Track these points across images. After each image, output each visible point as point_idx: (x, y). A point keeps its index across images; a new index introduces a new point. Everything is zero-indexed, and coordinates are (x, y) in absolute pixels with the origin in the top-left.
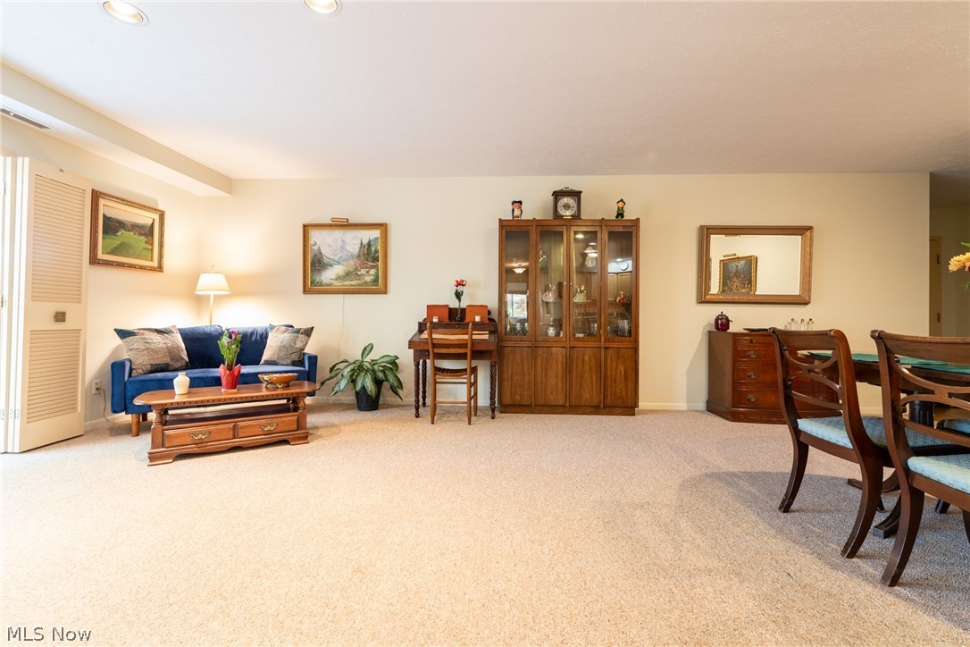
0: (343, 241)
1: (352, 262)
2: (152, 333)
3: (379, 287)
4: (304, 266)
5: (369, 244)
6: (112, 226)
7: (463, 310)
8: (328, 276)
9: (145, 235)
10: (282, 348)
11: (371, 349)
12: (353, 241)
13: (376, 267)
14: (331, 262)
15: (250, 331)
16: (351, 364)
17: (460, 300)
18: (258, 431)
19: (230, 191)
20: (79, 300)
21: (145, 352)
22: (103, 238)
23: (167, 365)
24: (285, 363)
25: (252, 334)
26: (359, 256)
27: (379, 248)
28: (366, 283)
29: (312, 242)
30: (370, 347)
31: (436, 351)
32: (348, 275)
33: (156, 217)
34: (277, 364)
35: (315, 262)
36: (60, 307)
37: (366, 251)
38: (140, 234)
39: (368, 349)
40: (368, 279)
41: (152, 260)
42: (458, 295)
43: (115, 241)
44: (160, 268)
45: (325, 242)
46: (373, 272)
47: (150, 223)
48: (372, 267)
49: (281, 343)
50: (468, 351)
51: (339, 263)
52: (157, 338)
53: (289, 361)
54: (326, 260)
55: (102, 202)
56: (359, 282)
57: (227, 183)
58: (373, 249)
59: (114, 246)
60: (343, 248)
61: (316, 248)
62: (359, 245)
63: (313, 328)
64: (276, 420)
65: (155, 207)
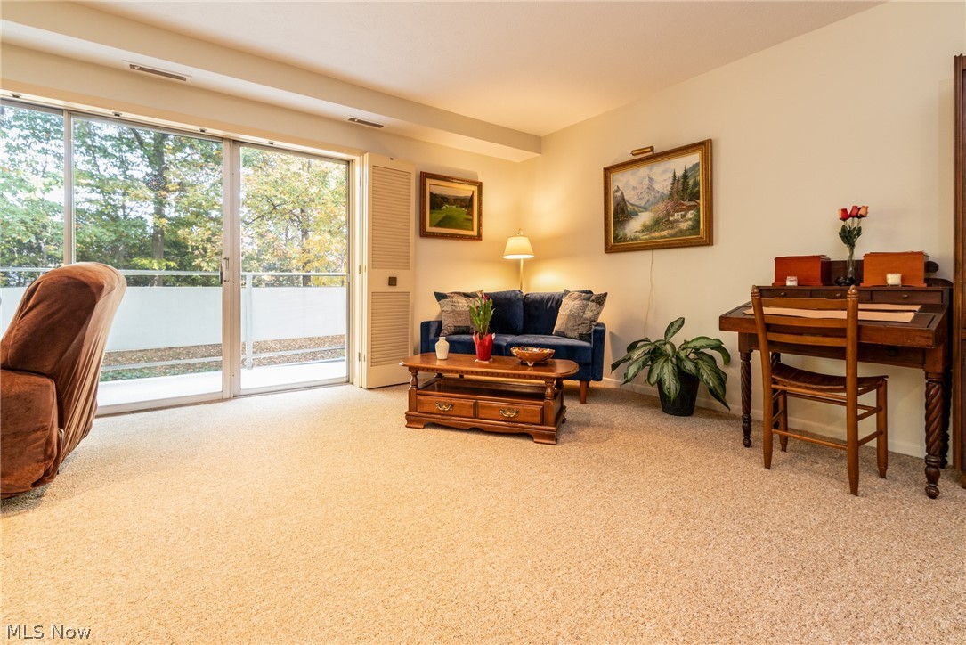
0: (651, 179)
1: (662, 206)
2: (460, 297)
3: (701, 236)
4: (606, 219)
5: (685, 176)
6: (438, 202)
7: (859, 265)
8: (634, 227)
9: (466, 207)
10: (571, 317)
11: (680, 326)
12: (662, 176)
13: (696, 207)
14: (637, 209)
15: (547, 297)
16: (651, 344)
17: (851, 245)
18: (496, 414)
19: (539, 151)
20: (407, 267)
21: (451, 314)
22: (431, 213)
23: (468, 327)
24: (573, 335)
25: (548, 300)
26: (671, 196)
27: (700, 178)
28: (682, 232)
29: (613, 188)
30: (679, 323)
31: (773, 337)
32: (657, 224)
33: (475, 188)
34: (565, 336)
35: (619, 212)
36: (393, 273)
37: (681, 187)
38: (462, 207)
39: (676, 326)
40: (684, 225)
41: (473, 230)
42: (849, 237)
43: (439, 216)
44: (479, 237)
45: (630, 184)
46: (690, 215)
47: (470, 195)
48: (690, 208)
49: (570, 311)
50: (849, 343)
51: (645, 209)
52: (463, 302)
53: (576, 334)
54: (630, 208)
55: (429, 181)
56: (672, 232)
57: (535, 142)
58: (691, 182)
59: (440, 219)
60: (650, 188)
61: (618, 194)
62: (671, 181)
63: (606, 294)
64: (516, 407)
65: (474, 179)
